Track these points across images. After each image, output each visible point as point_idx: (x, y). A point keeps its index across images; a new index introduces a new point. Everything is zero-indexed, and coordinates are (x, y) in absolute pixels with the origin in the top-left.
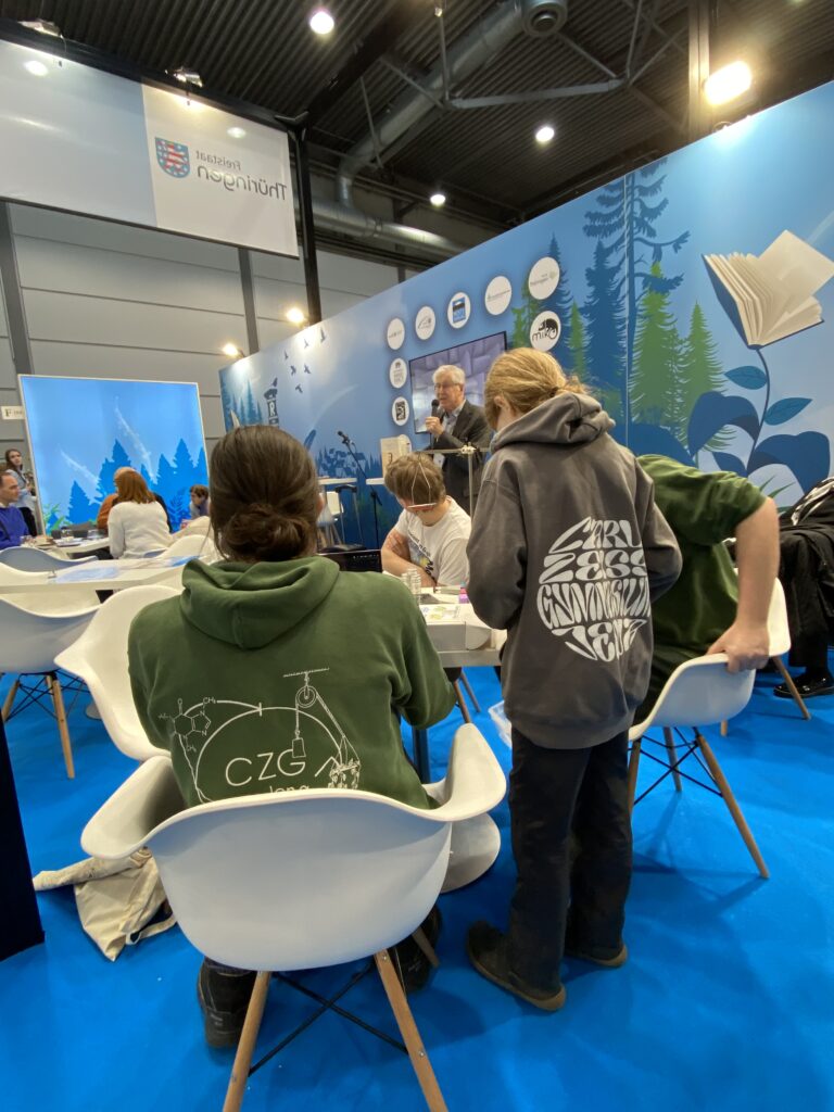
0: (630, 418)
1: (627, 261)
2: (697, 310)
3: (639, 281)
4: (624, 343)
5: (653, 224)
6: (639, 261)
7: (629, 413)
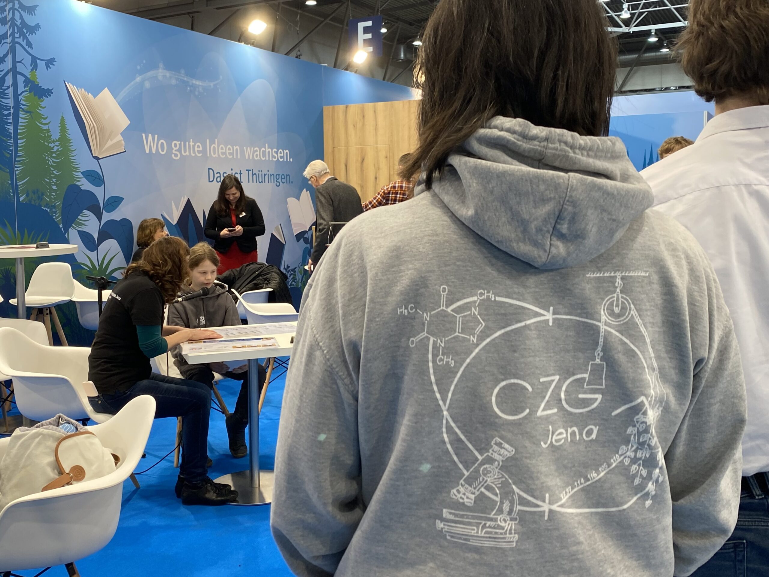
0: (18, 198)
1: (10, 57)
2: (63, 120)
3: (21, 80)
4: (10, 128)
5: (31, 38)
6: (20, 62)
7: (18, 194)
